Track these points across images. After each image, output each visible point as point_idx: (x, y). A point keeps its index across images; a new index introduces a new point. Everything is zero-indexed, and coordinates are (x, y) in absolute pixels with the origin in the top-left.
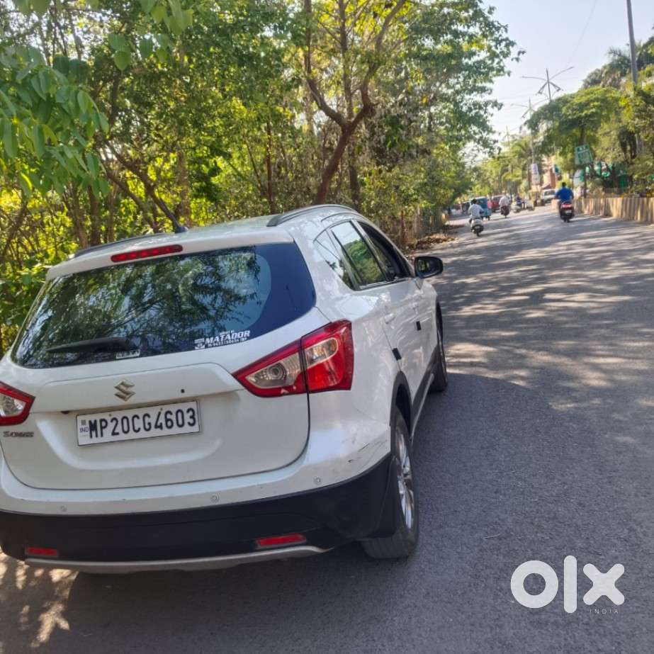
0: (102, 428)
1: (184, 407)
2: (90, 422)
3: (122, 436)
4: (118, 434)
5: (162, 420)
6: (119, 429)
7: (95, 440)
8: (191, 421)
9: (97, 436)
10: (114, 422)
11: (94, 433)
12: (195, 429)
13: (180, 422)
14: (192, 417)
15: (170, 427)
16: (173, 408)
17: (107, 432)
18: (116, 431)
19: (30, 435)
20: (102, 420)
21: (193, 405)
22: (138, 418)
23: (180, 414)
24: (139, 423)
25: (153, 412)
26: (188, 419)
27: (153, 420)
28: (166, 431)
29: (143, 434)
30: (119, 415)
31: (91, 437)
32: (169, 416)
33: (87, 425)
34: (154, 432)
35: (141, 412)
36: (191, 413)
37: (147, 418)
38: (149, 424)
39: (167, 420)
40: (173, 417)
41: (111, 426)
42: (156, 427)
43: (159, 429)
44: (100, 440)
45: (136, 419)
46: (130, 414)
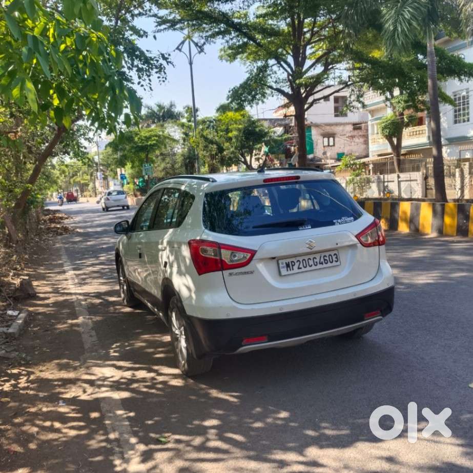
0: (293, 266)
1: (332, 253)
2: (286, 263)
3: (303, 269)
4: (301, 268)
5: (322, 260)
6: (301, 266)
7: (289, 272)
8: (336, 260)
9: (290, 270)
10: (298, 263)
11: (289, 269)
12: (338, 263)
13: (331, 260)
14: (337, 258)
15: (326, 263)
16: (327, 254)
17: (296, 267)
18: (300, 267)
19: (252, 273)
20: (292, 262)
21: (336, 252)
22: (311, 259)
23: (330, 257)
24: (311, 262)
25: (318, 256)
26: (334, 259)
27: (318, 260)
28: (325, 265)
29: (314, 267)
30: (301, 259)
31: (287, 270)
32: (325, 258)
33: (285, 265)
34: (319, 266)
35: (311, 257)
36: (335, 256)
37: (315, 260)
38: (317, 262)
39: (325, 260)
40: (327, 258)
41: (297, 264)
42: (320, 263)
43: (321, 265)
44: (292, 272)
45: (309, 260)
46: (306, 258)
